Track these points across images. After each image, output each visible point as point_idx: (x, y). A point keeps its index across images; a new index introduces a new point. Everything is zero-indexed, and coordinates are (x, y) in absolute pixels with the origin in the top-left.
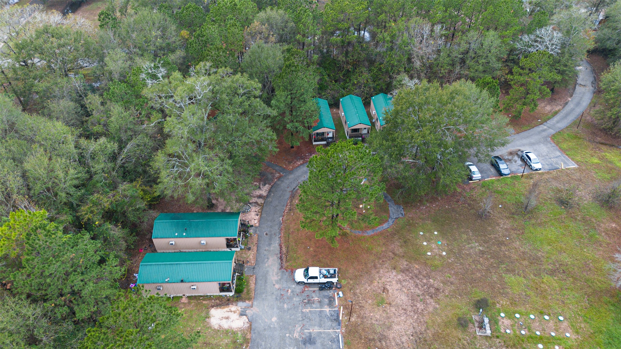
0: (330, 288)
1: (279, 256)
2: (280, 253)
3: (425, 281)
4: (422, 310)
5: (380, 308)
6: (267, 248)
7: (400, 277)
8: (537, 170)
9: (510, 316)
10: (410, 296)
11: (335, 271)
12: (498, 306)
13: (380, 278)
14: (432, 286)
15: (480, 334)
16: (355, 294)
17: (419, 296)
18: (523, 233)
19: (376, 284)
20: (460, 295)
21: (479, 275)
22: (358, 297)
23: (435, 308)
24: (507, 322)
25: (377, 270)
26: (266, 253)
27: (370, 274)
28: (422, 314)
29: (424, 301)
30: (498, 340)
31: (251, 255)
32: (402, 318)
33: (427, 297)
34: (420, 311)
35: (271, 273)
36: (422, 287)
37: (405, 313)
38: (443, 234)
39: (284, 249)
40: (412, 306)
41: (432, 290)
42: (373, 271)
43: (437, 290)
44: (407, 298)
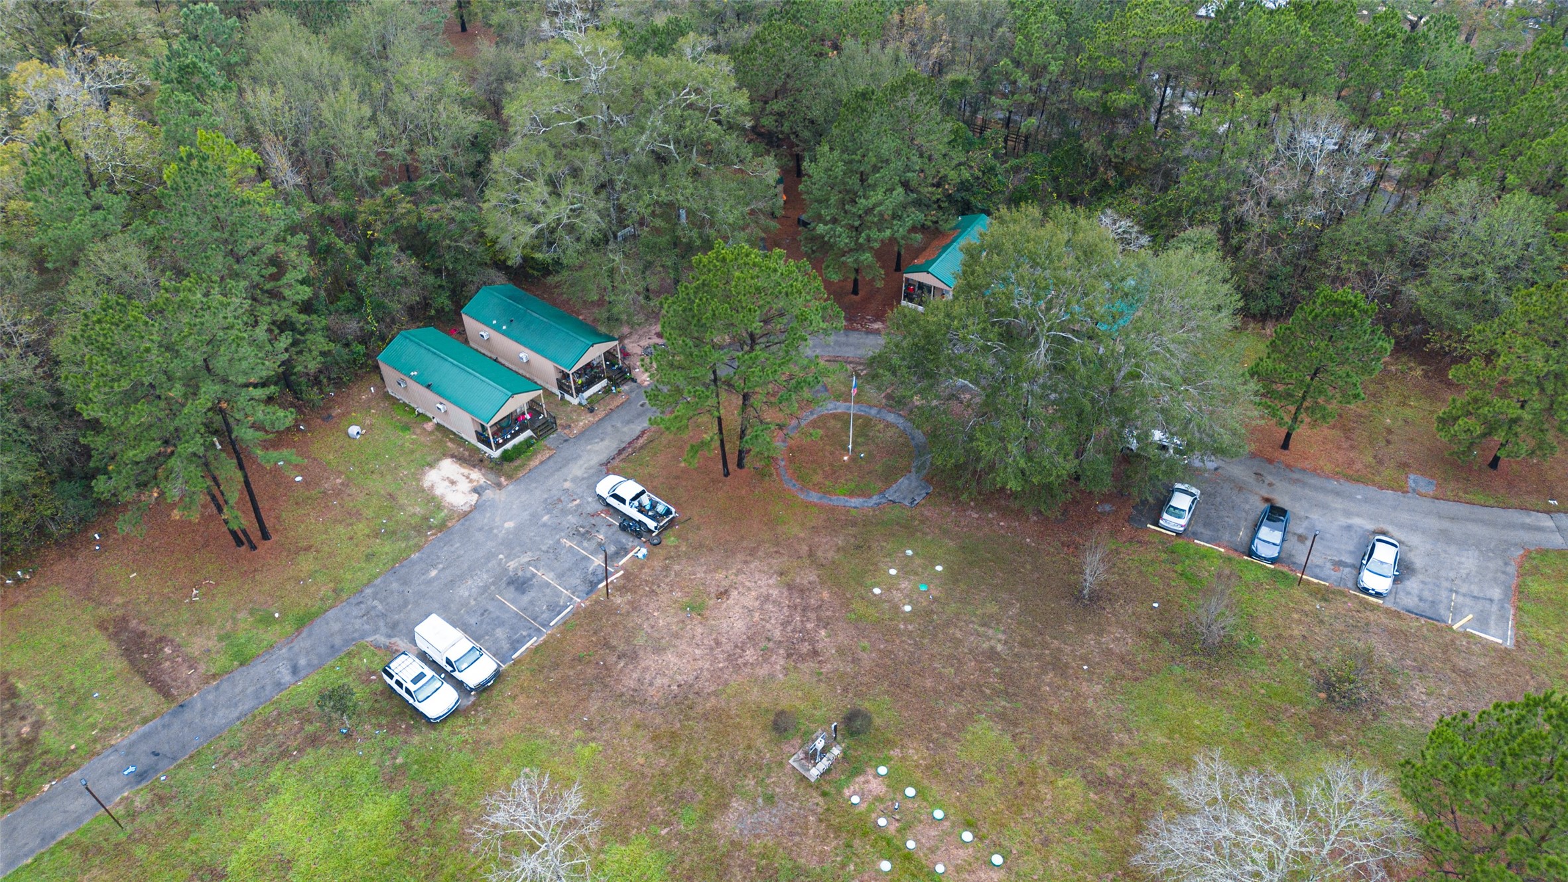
0: (638, 535)
1: (623, 445)
2: (630, 443)
3: (809, 626)
4: (745, 664)
5: (682, 615)
6: (619, 425)
7: (775, 593)
8: (1365, 591)
9: (895, 782)
10: (753, 630)
11: (668, 512)
12: (896, 753)
13: (739, 572)
14: (812, 642)
15: (795, 765)
16: (666, 568)
17: (769, 640)
18: (1137, 679)
19: (719, 576)
20: (845, 690)
21: (929, 683)
22: (666, 576)
23: (772, 676)
24: (876, 787)
25: (749, 558)
26: (609, 429)
27: (728, 557)
28: (737, 668)
29: (766, 654)
30: (820, 800)
31: (586, 419)
32: (697, 651)
33: (781, 651)
34: (740, 661)
35: (580, 462)
36: (794, 631)
37: (712, 649)
38: (953, 576)
39: (641, 441)
40: (736, 646)
41: (805, 648)
42: (740, 557)
43: (815, 653)
44: (744, 629)
